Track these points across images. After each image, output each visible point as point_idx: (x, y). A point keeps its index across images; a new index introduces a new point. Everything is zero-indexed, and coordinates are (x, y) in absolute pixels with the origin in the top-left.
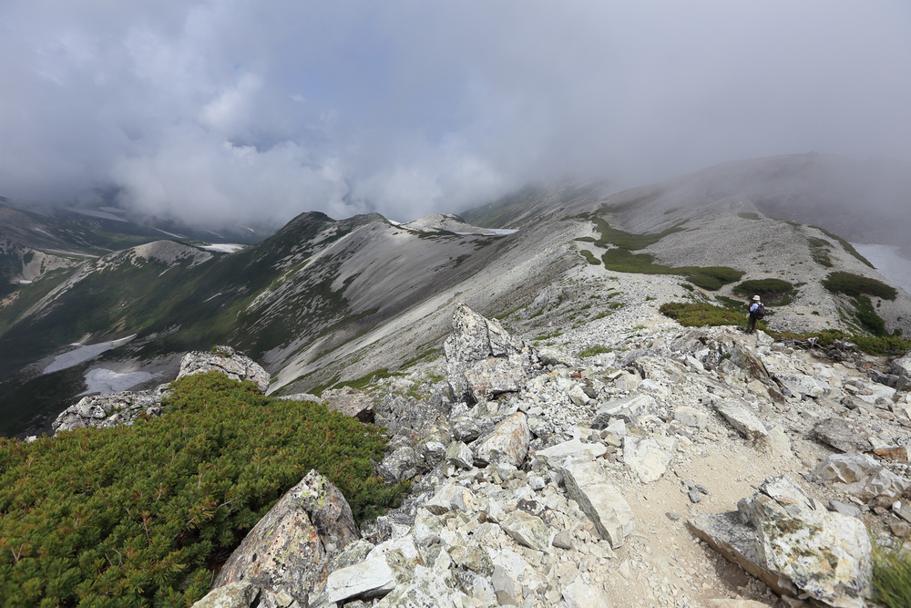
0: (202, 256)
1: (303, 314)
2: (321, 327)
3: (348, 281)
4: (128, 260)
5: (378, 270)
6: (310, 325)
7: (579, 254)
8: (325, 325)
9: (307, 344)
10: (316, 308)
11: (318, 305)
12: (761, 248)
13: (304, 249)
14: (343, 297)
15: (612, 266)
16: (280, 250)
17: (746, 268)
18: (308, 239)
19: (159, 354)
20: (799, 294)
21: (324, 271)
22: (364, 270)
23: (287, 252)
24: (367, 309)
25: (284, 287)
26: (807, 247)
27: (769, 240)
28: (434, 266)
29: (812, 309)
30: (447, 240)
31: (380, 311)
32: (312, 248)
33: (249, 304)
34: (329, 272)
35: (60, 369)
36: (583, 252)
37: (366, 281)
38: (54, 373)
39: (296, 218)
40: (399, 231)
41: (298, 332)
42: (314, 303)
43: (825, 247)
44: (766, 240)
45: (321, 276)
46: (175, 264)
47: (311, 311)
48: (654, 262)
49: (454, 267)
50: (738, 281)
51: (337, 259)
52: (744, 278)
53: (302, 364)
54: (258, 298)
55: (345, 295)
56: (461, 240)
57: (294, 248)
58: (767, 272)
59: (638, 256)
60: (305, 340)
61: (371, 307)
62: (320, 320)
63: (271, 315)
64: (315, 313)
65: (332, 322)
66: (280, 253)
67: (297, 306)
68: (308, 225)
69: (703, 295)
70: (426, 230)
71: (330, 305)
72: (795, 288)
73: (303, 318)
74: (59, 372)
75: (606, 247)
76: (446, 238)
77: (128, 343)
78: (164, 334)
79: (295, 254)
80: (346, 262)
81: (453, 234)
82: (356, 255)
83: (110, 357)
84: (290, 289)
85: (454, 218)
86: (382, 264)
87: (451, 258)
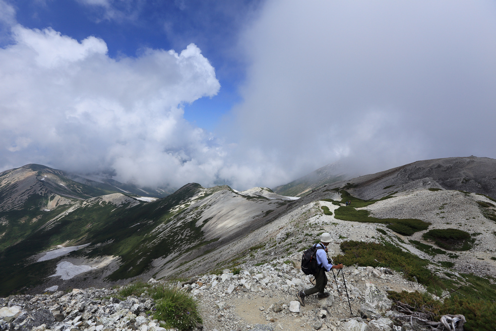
0: (134, 203)
1: (178, 238)
2: (187, 247)
3: (206, 221)
4: (98, 202)
5: (223, 216)
6: (181, 246)
7: (320, 208)
8: (189, 246)
9: (177, 257)
10: (186, 236)
11: (187, 234)
12: (442, 207)
13: (186, 202)
14: (201, 230)
15: (339, 216)
16: (174, 202)
17: (432, 221)
18: (189, 197)
19: (98, 255)
20: (476, 242)
21: (193, 215)
22: (215, 216)
23: (177, 203)
24: (213, 238)
25: (171, 222)
26: (477, 207)
27: (448, 202)
28: (253, 215)
29: (491, 255)
30: (262, 202)
31: (220, 240)
32: (191, 202)
33: (152, 230)
34: (196, 216)
35: (46, 259)
36: (323, 208)
37: (215, 222)
38: (42, 262)
39: (185, 186)
40: (236, 195)
41: (174, 249)
42: (185, 233)
43: (491, 208)
44: (445, 202)
45: (191, 217)
46: (120, 206)
47: (183, 237)
48: (370, 216)
49: (264, 216)
50: (426, 229)
51: (202, 209)
52: (431, 228)
53: (171, 269)
54: (157, 227)
55: (203, 229)
56: (270, 202)
57: (181, 202)
58: (448, 223)
59: (359, 211)
60: (177, 254)
61: (215, 237)
62: (187, 243)
63: (161, 237)
64: (184, 238)
65: (193, 244)
66: (174, 204)
67: (176, 234)
68: (190, 190)
69: (399, 239)
70: (251, 195)
71: (194, 234)
72: (472, 237)
73: (178, 241)
74: (45, 261)
75: (340, 205)
76: (261, 200)
77: (85, 248)
78: (104, 244)
79: (181, 204)
80: (206, 211)
81: (266, 198)
82: (212, 207)
83: (73, 255)
84: (174, 223)
85: (267, 190)
86: (225, 213)
87: (263, 212)
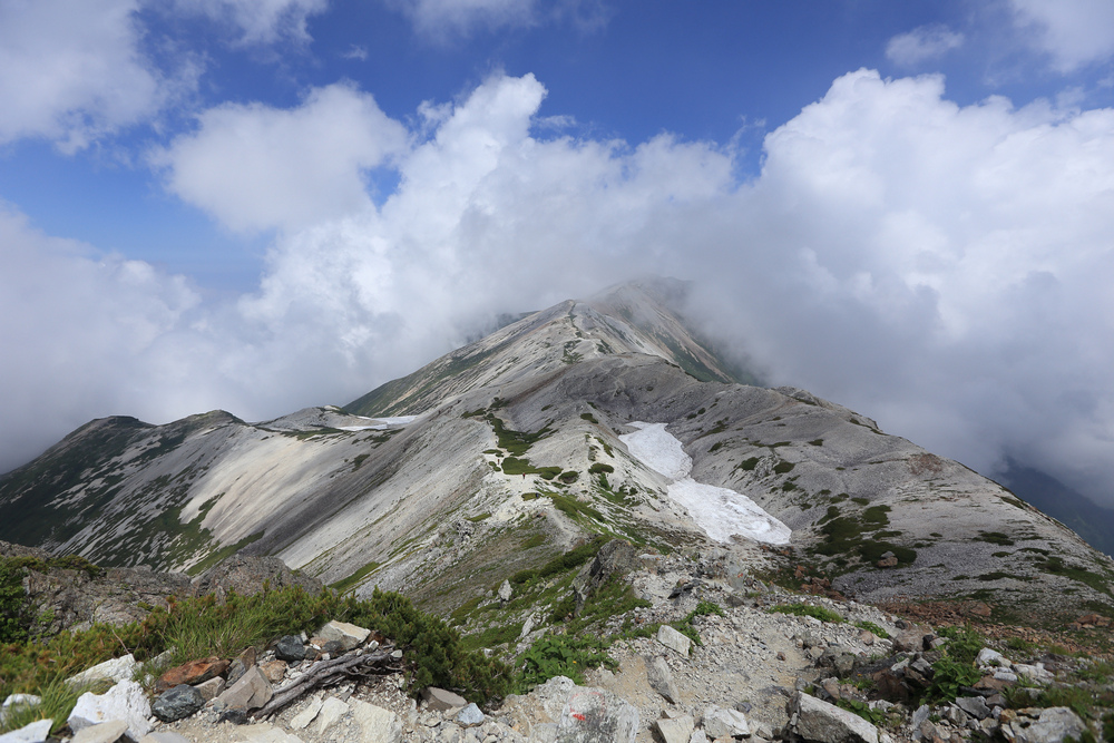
1: (138, 562)
3: (207, 506)
5: (250, 485)
7: (488, 464)
10: (160, 550)
11: (161, 545)
13: (107, 472)
14: (202, 528)
15: (508, 471)
16: (59, 478)
18: (112, 456)
21: (161, 499)
22: (228, 488)
23: (73, 480)
24: (245, 535)
28: (328, 471)
30: (335, 440)
31: (266, 535)
32: (121, 468)
34: (173, 499)
37: (235, 502)
39: (82, 428)
40: (269, 434)
42: (156, 544)
45: (158, 507)
47: (152, 555)
49: (354, 470)
51: (182, 480)
55: (204, 524)
56: (353, 438)
57: (87, 472)
61: (250, 533)
64: (158, 556)
65: (190, 563)
66: (60, 483)
68: (108, 437)
70: (304, 428)
71: (182, 541)
76: (333, 437)
79: (89, 480)
80: (198, 482)
81: (340, 430)
82: (212, 471)
85: (334, 411)
86: (256, 477)
87: (346, 461)
